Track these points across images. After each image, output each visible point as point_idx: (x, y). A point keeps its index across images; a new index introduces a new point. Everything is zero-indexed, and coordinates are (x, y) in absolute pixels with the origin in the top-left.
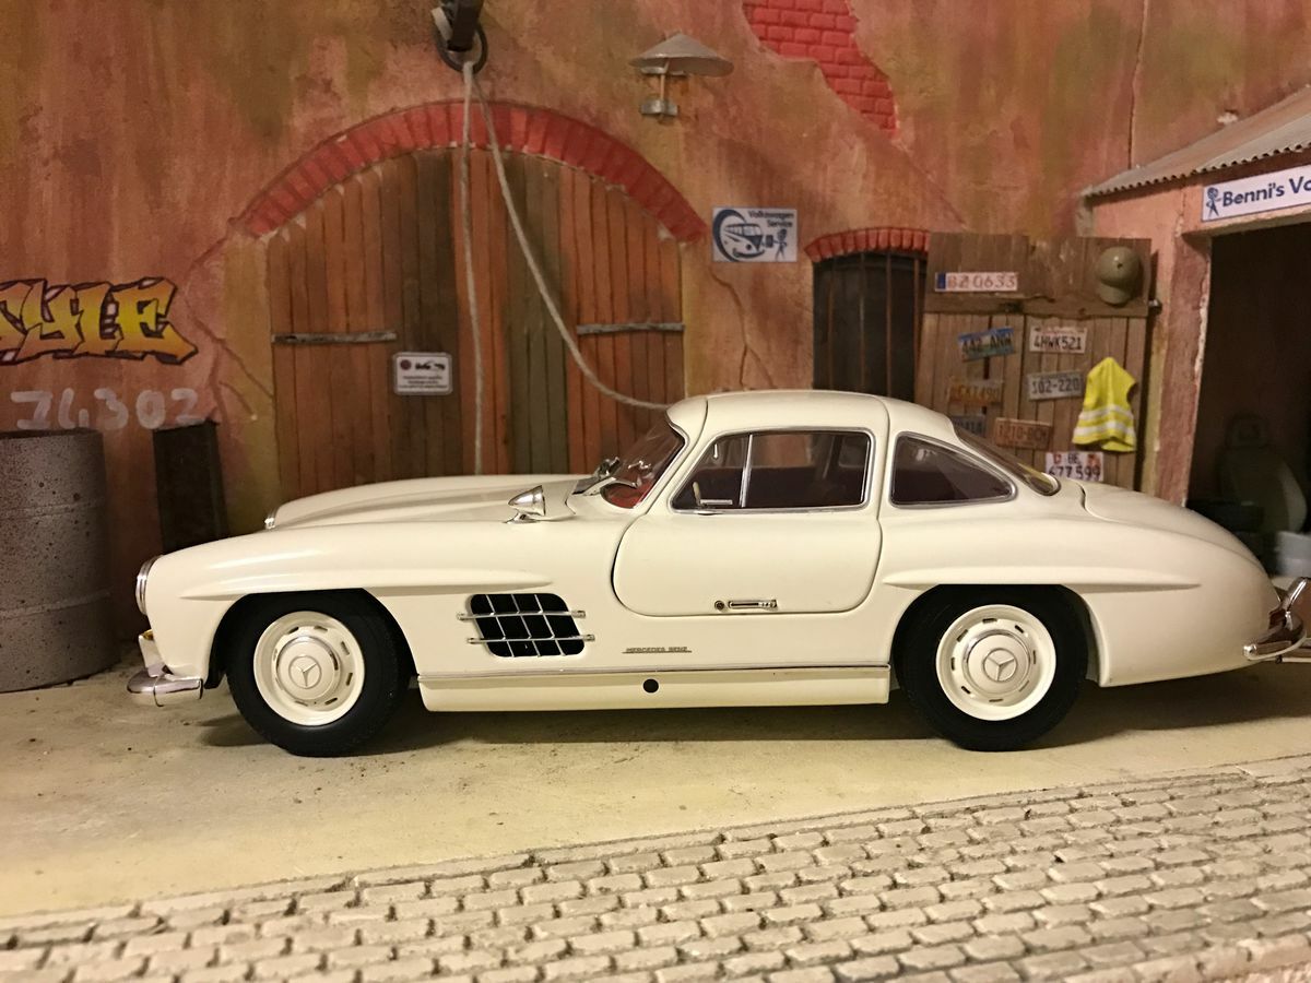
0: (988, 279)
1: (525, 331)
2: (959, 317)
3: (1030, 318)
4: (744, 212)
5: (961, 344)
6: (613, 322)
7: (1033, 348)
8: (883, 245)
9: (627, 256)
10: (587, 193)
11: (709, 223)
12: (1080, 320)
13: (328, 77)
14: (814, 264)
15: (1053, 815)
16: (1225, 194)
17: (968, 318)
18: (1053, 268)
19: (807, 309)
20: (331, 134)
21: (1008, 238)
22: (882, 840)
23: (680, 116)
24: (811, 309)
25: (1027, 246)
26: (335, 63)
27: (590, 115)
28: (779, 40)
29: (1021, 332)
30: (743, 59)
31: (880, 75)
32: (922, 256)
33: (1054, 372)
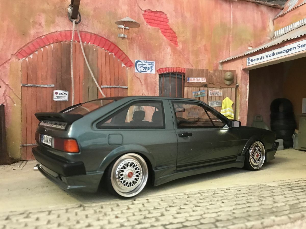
0: (199, 79)
1: (88, 86)
2: (193, 88)
3: (209, 88)
4: (142, 61)
5: (193, 94)
6: (110, 85)
7: (210, 95)
8: (175, 71)
9: (114, 69)
10: (104, 54)
11: (134, 63)
12: (220, 88)
13: (40, 22)
14: (159, 75)
15: (220, 193)
16: (252, 59)
17: (195, 88)
18: (214, 77)
19: (157, 85)
20: (40, 36)
21: (203, 70)
22: (177, 200)
23: (127, 38)
24: (158, 85)
25: (208, 72)
26: (43, 19)
27: (106, 36)
28: (151, 23)
29: (207, 91)
30: (142, 26)
31: (174, 33)
32: (184, 74)
33: (215, 101)
